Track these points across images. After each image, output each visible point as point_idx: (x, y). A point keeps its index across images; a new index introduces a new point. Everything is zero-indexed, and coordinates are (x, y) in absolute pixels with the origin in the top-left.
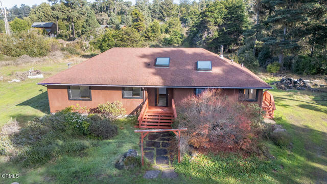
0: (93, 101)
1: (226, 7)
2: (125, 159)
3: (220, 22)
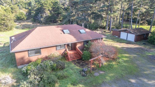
0: (42, 55)
1: (52, 2)
2: (85, 72)
3: (51, 9)
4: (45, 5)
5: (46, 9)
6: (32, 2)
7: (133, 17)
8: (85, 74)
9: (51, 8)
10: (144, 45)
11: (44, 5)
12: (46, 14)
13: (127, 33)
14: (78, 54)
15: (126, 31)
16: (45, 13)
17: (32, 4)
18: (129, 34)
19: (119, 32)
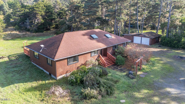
1: (44, 6)
2: (133, 75)
3: (44, 14)
4: (37, 9)
5: (38, 13)
6: (4, 5)
7: (134, 21)
8: (134, 77)
9: (44, 12)
10: (160, 47)
11: (35, 9)
12: (38, 20)
13: (141, 37)
14: (110, 60)
15: (140, 35)
16: (36, 18)
17: (4, 7)
18: (143, 38)
19: (132, 37)
